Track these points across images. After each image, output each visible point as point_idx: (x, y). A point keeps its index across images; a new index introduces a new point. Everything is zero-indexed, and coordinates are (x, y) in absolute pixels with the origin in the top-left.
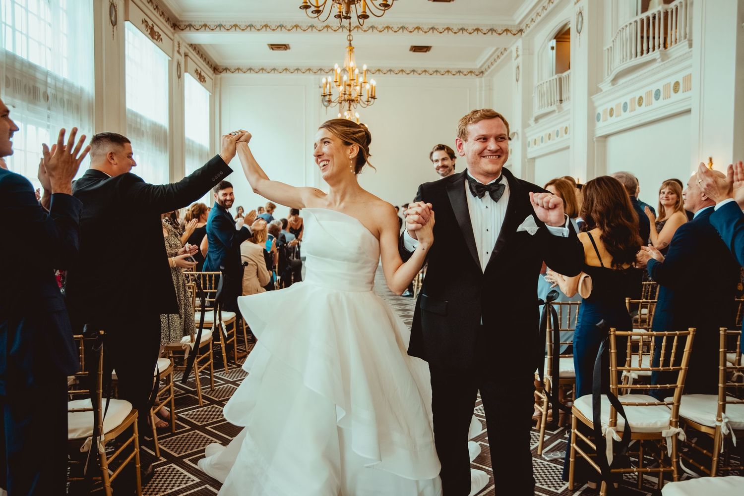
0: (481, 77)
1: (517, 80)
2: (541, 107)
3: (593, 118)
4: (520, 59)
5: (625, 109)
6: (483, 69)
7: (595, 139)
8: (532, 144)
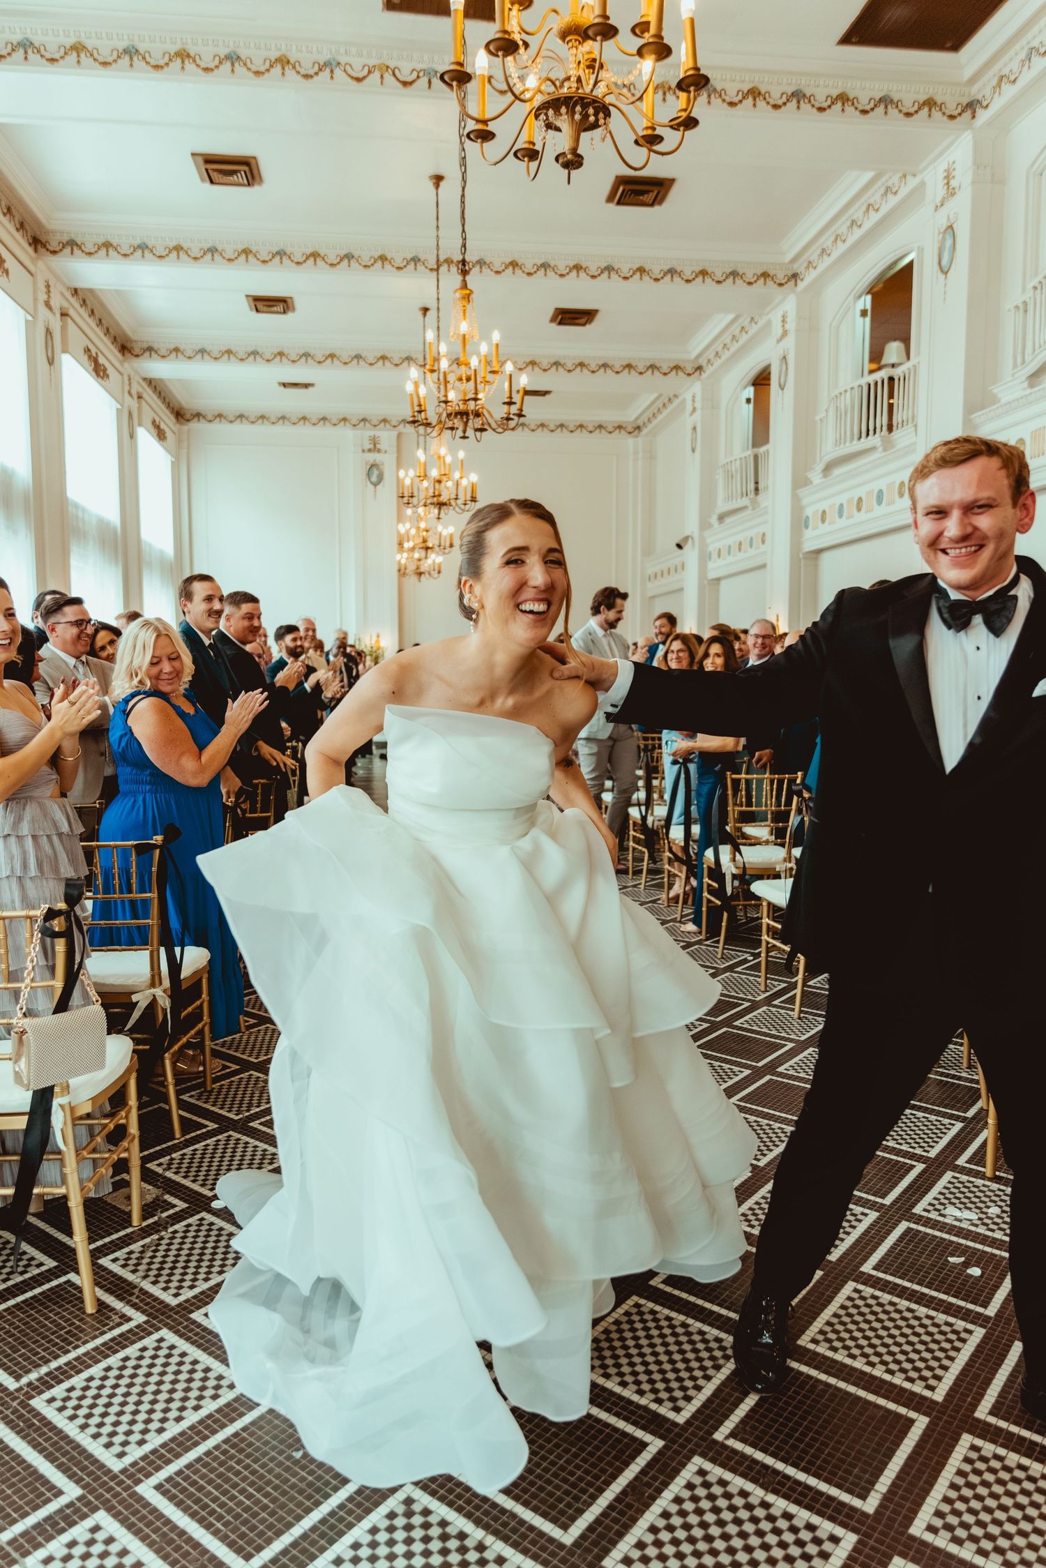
0: (637, 437)
1: (693, 450)
2: (729, 498)
3: (799, 523)
4: (698, 414)
5: (880, 500)
6: (640, 422)
7: (801, 556)
8: (715, 555)
